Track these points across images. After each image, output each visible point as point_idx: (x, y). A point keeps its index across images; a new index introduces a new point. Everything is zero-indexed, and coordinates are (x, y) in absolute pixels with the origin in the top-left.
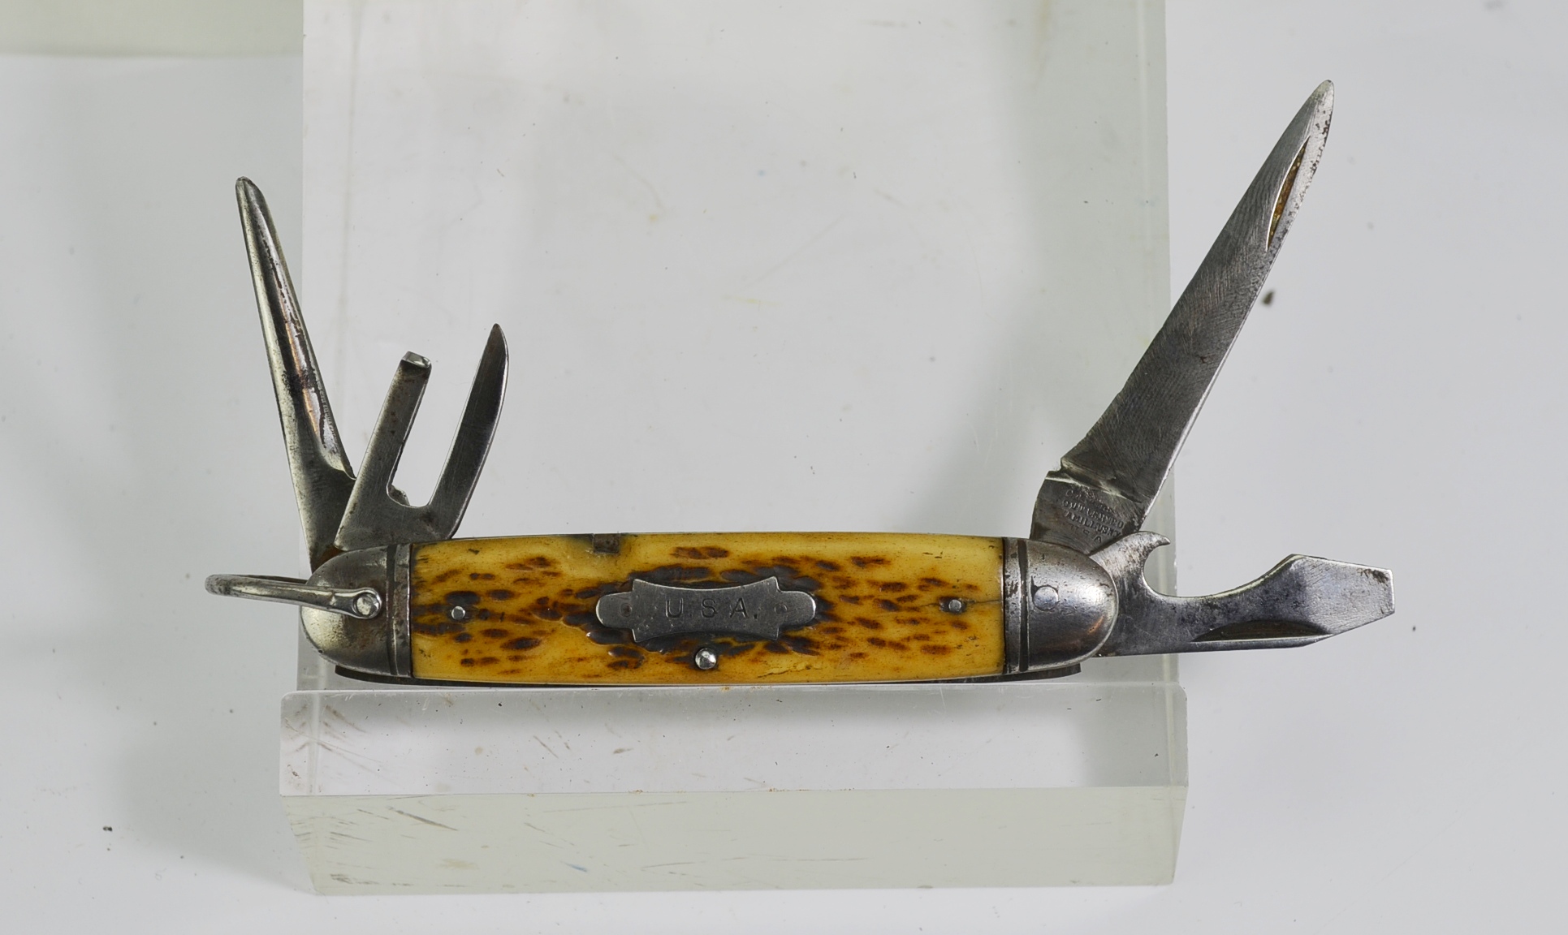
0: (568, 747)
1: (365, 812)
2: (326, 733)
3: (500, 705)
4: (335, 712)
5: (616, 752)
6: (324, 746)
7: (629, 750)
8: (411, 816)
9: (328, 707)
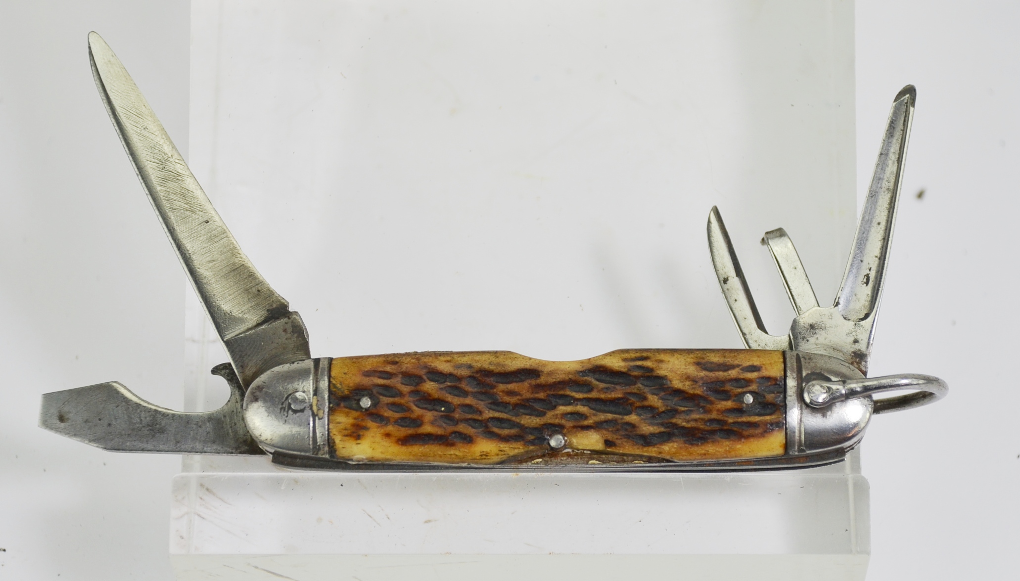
0: (388, 518)
1: (228, 567)
2: (201, 505)
3: (342, 485)
4: (207, 489)
5: (426, 522)
6: (199, 515)
7: (436, 521)
8: (265, 570)
9: (202, 485)
